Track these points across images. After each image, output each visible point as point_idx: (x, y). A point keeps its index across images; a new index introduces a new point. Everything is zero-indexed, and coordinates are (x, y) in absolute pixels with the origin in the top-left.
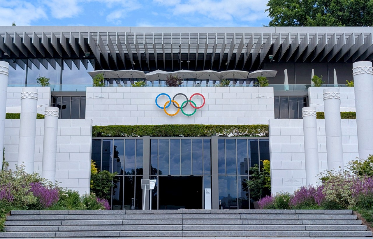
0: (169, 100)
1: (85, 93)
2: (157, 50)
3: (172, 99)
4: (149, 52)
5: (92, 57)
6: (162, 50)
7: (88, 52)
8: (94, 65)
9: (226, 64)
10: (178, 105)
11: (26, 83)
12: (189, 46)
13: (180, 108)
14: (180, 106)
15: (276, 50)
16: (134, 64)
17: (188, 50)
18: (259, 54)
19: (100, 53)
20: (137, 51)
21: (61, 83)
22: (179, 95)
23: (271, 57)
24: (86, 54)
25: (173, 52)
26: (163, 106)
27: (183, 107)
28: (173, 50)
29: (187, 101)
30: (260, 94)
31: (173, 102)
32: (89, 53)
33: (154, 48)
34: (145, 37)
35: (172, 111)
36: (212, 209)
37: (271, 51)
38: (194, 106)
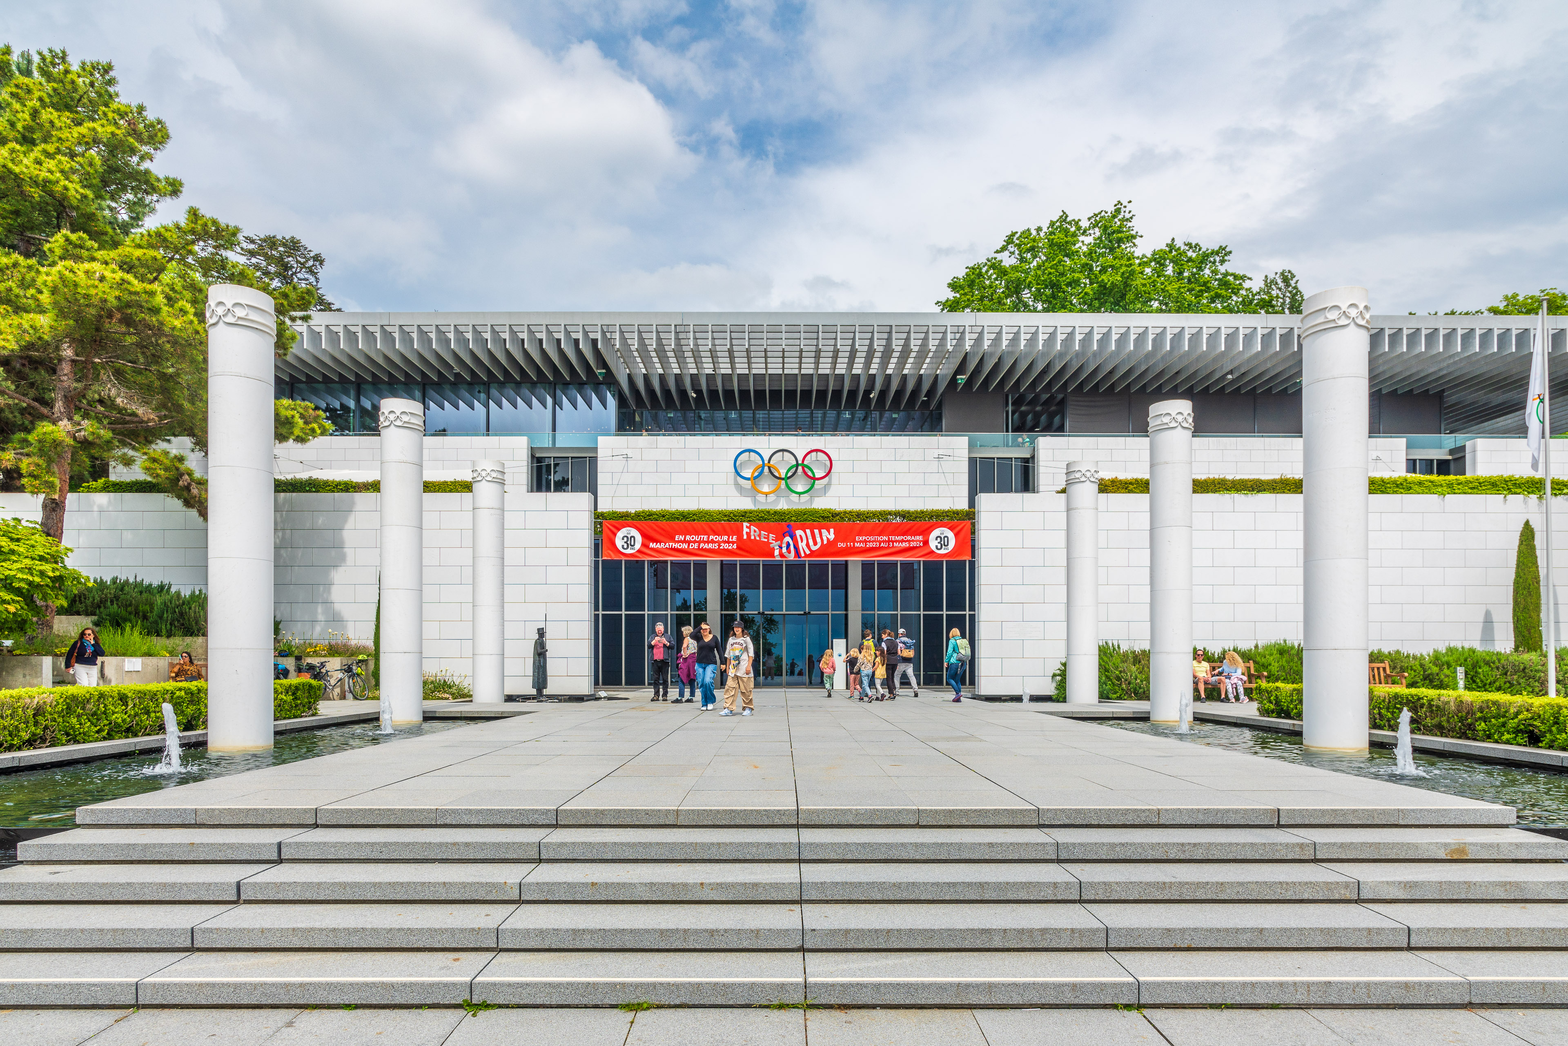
0: (761, 463)
1: (595, 449)
2: (737, 366)
3: (766, 462)
4: (723, 371)
5: (610, 380)
6: (746, 366)
7: (602, 368)
8: (617, 396)
9: (871, 396)
10: (779, 473)
11: (488, 430)
12: (801, 351)
13: (783, 479)
14: (783, 476)
15: (972, 366)
16: (695, 395)
17: (797, 366)
18: (937, 375)
19: (629, 375)
20: (697, 368)
21: (554, 430)
22: (781, 453)
23: (962, 379)
24: (599, 373)
25: (770, 371)
26: (748, 475)
27: (789, 478)
28: (769, 366)
29: (797, 465)
30: (941, 452)
31: (769, 468)
32: (604, 371)
33: (731, 363)
34: (712, 336)
35: (766, 487)
37: (961, 369)
38: (810, 474)
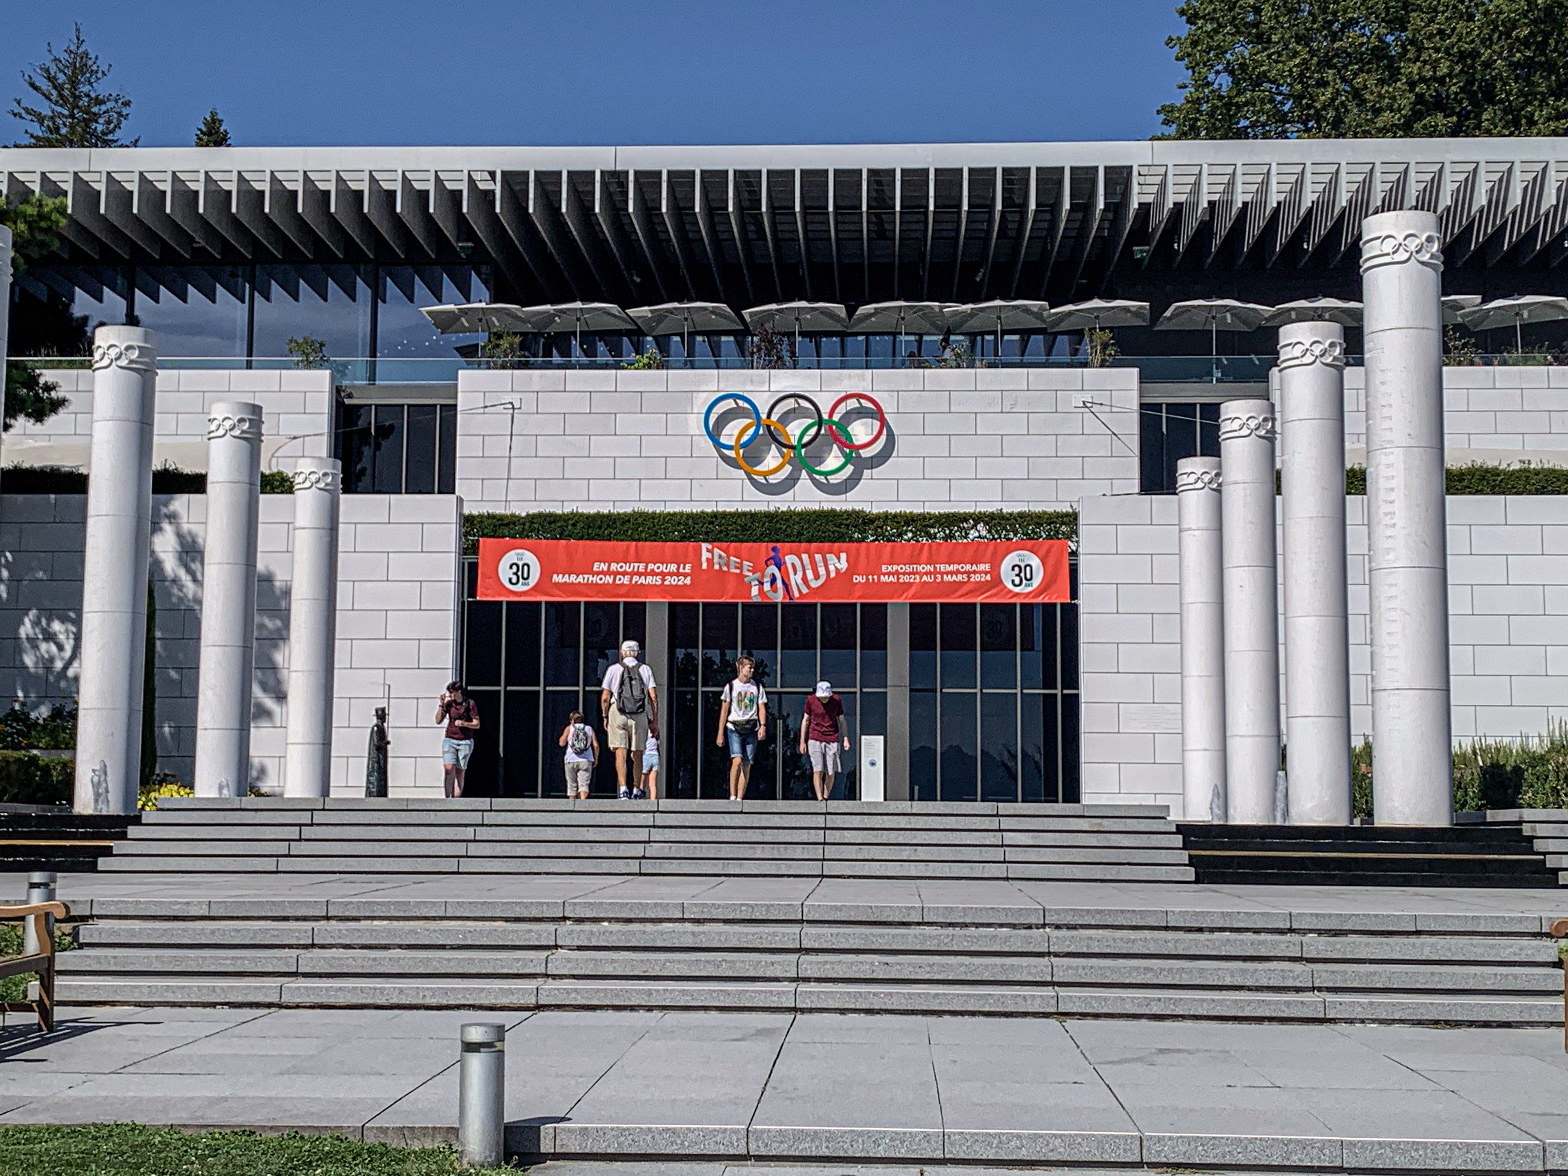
1: (452, 393)
7: (467, 241)
10: (785, 438)
13: (793, 448)
22: (789, 401)
23: (1141, 252)
24: (461, 247)
26: (730, 440)
29: (820, 421)
30: (1087, 397)
31: (768, 427)
32: (470, 244)
36: (885, 799)
38: (843, 438)
